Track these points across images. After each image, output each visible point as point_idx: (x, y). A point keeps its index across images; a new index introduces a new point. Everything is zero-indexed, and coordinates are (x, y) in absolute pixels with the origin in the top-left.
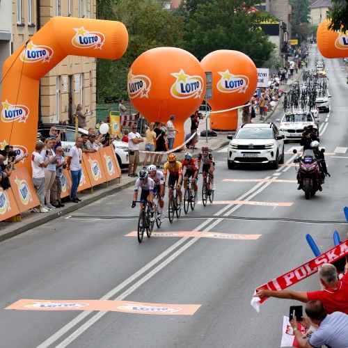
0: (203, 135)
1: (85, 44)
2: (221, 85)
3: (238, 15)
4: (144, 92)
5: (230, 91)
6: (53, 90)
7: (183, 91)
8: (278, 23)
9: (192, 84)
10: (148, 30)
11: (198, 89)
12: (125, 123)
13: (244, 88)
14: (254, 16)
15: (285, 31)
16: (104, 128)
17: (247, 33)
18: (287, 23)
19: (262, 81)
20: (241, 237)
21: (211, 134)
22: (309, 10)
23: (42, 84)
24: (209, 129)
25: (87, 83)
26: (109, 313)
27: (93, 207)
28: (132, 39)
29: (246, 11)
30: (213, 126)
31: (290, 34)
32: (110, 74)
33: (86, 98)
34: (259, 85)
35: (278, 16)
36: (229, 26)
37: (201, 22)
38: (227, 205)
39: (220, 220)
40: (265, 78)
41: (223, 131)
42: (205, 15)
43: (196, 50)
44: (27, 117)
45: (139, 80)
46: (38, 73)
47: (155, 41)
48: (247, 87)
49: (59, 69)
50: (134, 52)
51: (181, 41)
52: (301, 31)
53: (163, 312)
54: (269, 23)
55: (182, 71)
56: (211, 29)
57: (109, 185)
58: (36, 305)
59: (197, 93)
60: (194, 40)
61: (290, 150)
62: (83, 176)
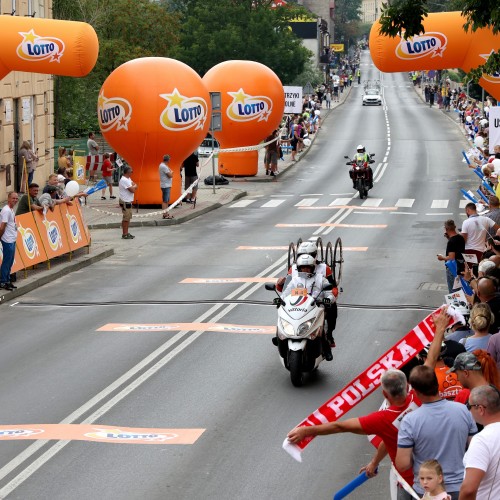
0: (208, 182)
1: (35, 56)
3: (258, 10)
4: (122, 121)
5: (245, 118)
7: (178, 120)
8: (315, 20)
9: (191, 110)
10: (130, 32)
11: (200, 117)
13: (265, 115)
14: (281, 11)
15: (325, 32)
17: (270, 36)
18: (328, 20)
19: (293, 104)
20: (263, 330)
21: (221, 181)
22: (360, 1)
24: (217, 173)
25: (41, 110)
26: (73, 443)
27: (50, 288)
28: (109, 44)
30: (223, 169)
31: (333, 36)
32: (75, 96)
33: (40, 131)
34: (287, 109)
35: (315, 10)
36: (244, 26)
37: (204, 20)
38: (243, 283)
39: (232, 305)
40: (295, 97)
41: (237, 176)
42: (210, 10)
43: (198, 60)
45: (114, 105)
47: (139, 48)
48: (270, 112)
51: (176, 48)
52: (348, 33)
53: (151, 440)
54: (303, 21)
55: (176, 91)
56: (219, 30)
57: (73, 257)
59: (198, 122)
60: (195, 46)
61: (333, 203)
62: (35, 245)
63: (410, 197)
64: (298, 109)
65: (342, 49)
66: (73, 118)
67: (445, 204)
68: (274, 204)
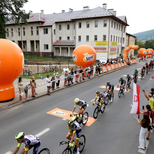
1: (133, 48)
2: (149, 53)
4: (140, 53)
7: (144, 53)
12: (137, 57)
13: (152, 53)
16: (134, 57)
17: (153, 47)
27: (133, 65)
29: (153, 44)
32: (136, 51)
33: (133, 54)
36: (150, 46)
37: (147, 45)
41: (149, 58)
43: (146, 48)
44: (126, 56)
46: (128, 51)
47: (141, 47)
49: (130, 51)
50: (139, 49)
55: (144, 51)
57: (135, 63)
62: (132, 62)
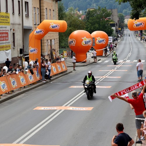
2: (97, 42)
3: (102, 21)
4: (73, 44)
5: (100, 43)
6: (46, 44)
7: (86, 43)
8: (114, 23)
9: (88, 41)
10: (75, 26)
12: (68, 54)
14: (107, 21)
17: (105, 26)
18: (117, 23)
20: (105, 87)
22: (124, 19)
23: (42, 42)
25: (56, 42)
26: (65, 110)
27: (59, 79)
28: (70, 28)
29: (105, 19)
31: (118, 26)
32: (63, 40)
33: (56, 46)
34: (109, 42)
35: (114, 21)
36: (99, 24)
37: (91, 23)
38: (100, 78)
39: (98, 82)
40: (111, 39)
42: (92, 21)
44: (37, 51)
45: (72, 41)
47: (77, 29)
48: (105, 42)
52: (122, 26)
53: (82, 110)
54: (112, 23)
55: (85, 37)
56: (94, 25)
57: (64, 73)
58: (42, 108)
59: (90, 44)
60: (89, 29)
61: (120, 61)
62: (56, 70)
63: (136, 60)
64: (111, 41)
65: (120, 29)
66: (63, 44)
67: (144, 61)
68: (106, 61)
